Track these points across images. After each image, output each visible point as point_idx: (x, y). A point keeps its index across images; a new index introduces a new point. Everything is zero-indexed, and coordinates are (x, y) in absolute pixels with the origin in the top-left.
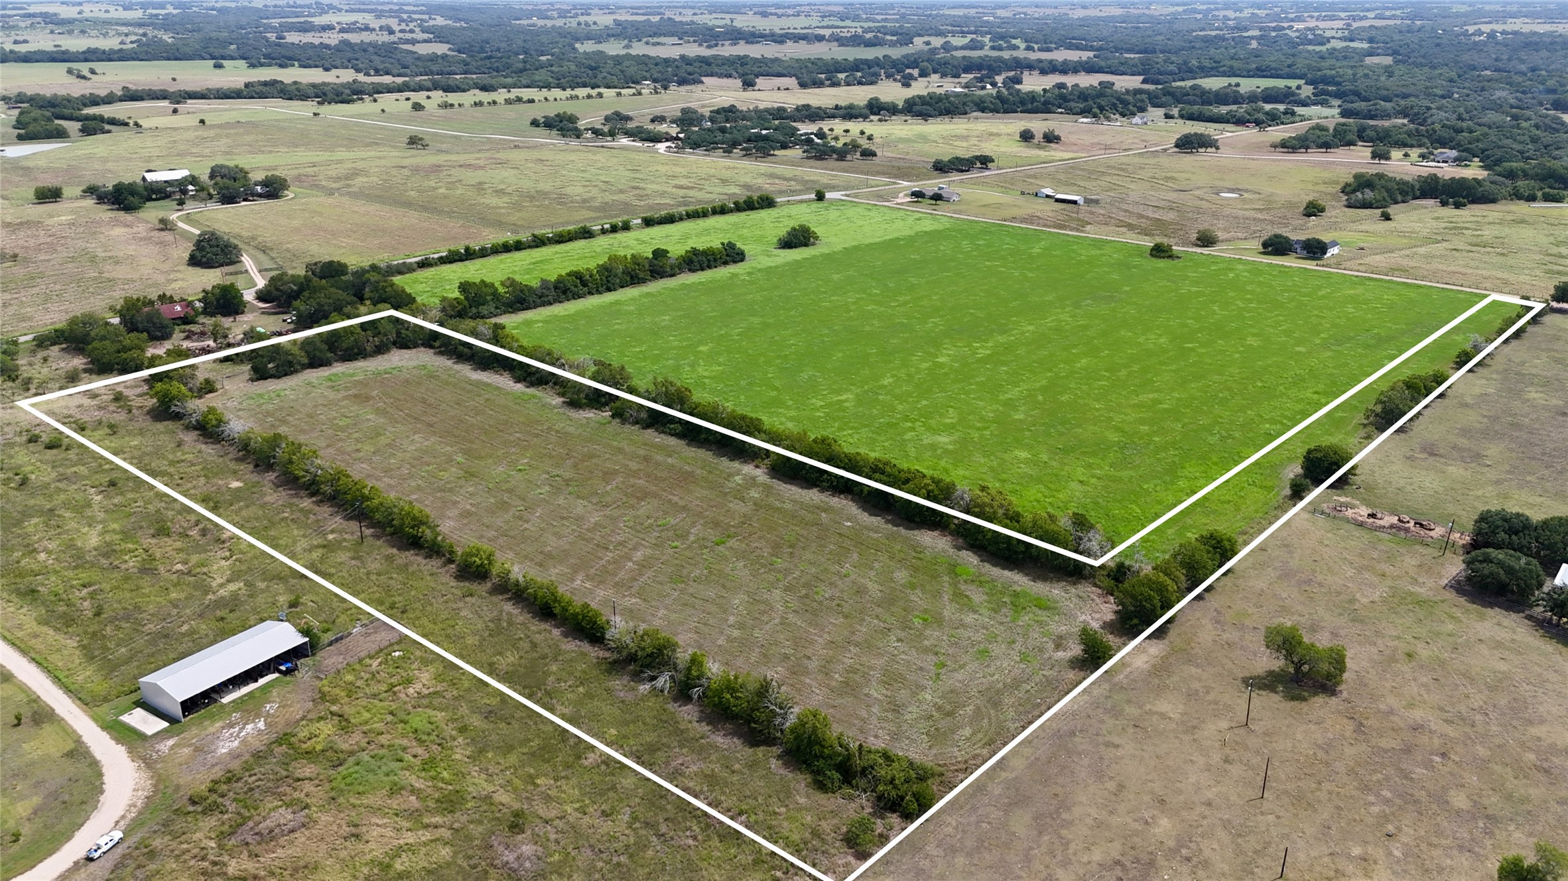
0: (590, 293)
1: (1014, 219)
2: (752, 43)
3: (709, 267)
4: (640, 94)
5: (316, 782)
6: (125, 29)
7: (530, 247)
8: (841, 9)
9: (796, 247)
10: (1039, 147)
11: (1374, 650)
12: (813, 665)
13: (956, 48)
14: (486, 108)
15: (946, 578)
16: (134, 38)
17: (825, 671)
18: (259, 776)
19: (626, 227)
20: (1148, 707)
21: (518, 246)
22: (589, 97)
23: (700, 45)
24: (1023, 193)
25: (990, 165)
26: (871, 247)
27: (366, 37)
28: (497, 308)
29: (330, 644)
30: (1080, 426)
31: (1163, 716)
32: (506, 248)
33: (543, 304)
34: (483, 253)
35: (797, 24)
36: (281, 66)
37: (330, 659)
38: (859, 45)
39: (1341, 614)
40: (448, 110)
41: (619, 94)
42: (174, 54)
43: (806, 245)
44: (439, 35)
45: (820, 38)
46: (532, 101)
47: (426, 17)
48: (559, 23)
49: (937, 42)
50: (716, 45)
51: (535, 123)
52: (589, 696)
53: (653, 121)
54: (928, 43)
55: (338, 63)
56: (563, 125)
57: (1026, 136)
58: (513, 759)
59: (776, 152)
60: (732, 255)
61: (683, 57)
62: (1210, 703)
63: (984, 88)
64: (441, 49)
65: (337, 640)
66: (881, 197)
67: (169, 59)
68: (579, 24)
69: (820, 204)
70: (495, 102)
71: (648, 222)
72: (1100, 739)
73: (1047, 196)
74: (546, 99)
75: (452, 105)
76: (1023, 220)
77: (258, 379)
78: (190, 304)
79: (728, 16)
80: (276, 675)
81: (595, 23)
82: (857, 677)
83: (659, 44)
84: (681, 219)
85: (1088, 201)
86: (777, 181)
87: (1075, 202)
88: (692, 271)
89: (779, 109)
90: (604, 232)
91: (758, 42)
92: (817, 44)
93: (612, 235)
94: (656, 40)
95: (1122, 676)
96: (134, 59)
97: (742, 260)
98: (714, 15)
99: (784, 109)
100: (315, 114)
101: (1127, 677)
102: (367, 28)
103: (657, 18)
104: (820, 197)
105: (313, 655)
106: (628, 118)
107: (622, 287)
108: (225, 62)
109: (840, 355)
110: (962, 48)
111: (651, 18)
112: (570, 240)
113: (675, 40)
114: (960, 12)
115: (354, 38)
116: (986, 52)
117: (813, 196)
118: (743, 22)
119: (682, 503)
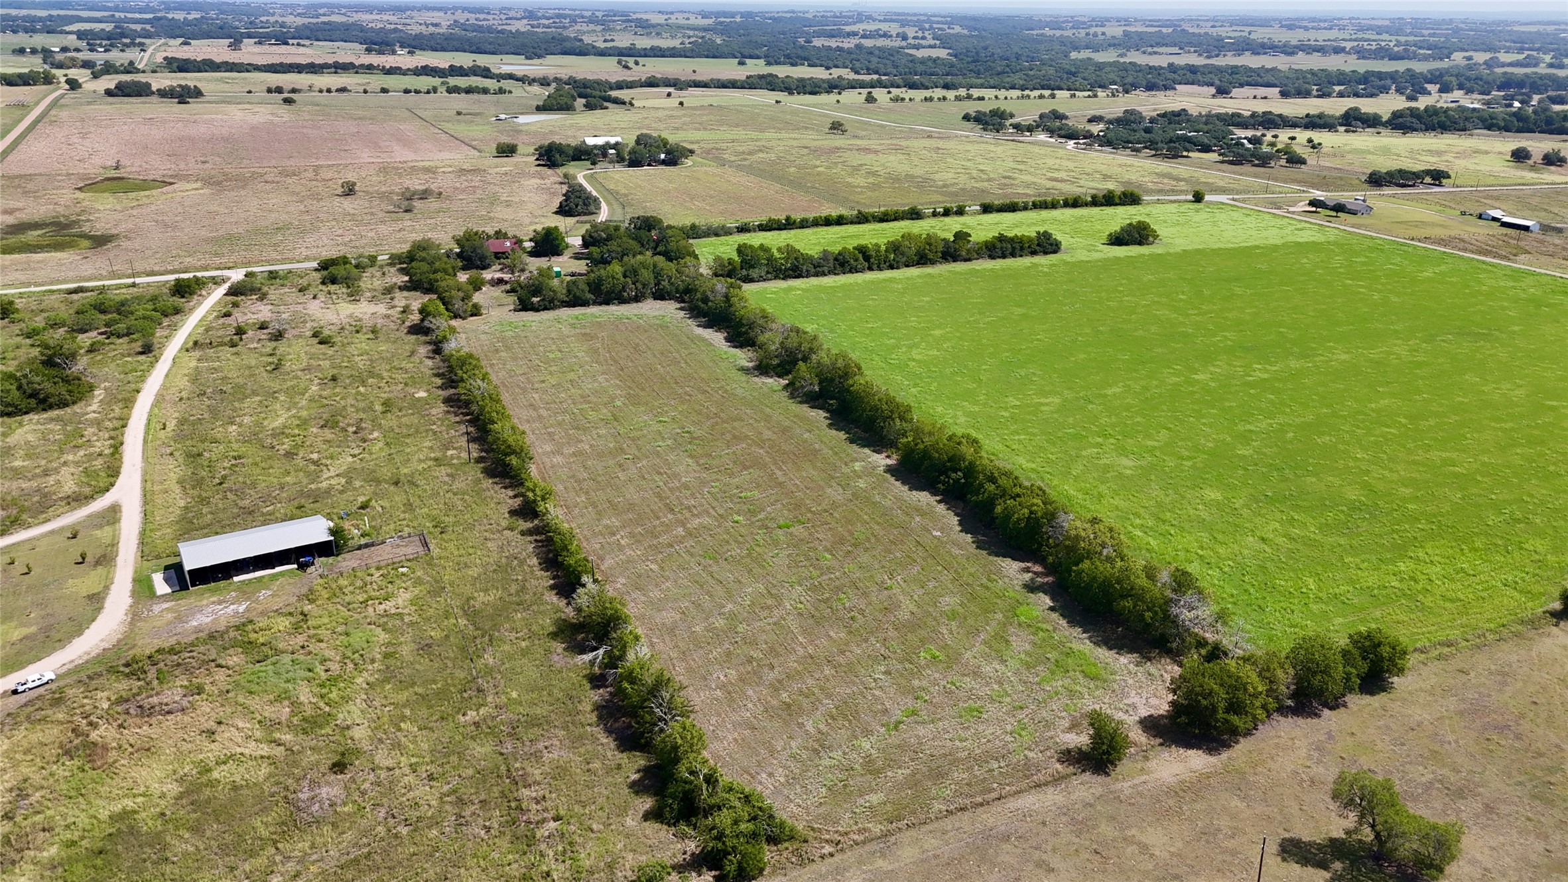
0: (870, 269)
1: (1426, 239)
2: (1258, 54)
3: (1013, 255)
4: (1095, 96)
5: (230, 672)
6: (691, 33)
7: (852, 223)
8: (1387, 23)
9: (1127, 244)
10: (1533, 168)
11: (1539, 846)
12: (771, 676)
13: (1503, 65)
14: (935, 104)
15: (999, 616)
16: (692, 40)
17: (776, 688)
18: (195, 654)
19: (960, 212)
20: (1134, 831)
21: (840, 221)
22: (1041, 97)
23: (1200, 55)
24: (1463, 213)
25: (1444, 181)
26: (1216, 252)
27: (880, 42)
28: (768, 272)
29: (360, 548)
30: (1316, 475)
31: (1144, 848)
32: (828, 222)
33: (816, 275)
34: (803, 224)
35: (1319, 37)
36: (793, 65)
37: (347, 562)
38: (1382, 58)
39: (1520, 783)
40: (899, 104)
41: (1073, 96)
42: (714, 53)
43: (1140, 243)
44: (945, 41)
45: (1338, 51)
46: (982, 99)
47: (946, 27)
48: (1069, 33)
49: (1480, 57)
50: (1217, 56)
51: (966, 118)
52: (525, 653)
53: (1090, 121)
54: (1469, 58)
55: (840, 63)
56: (992, 121)
57: (1520, 156)
58: (403, 696)
59: (1191, 154)
60: (1046, 245)
61: (1171, 65)
62: (1225, 851)
63: (1511, 105)
64: (942, 53)
65: (367, 546)
66: (1275, 203)
67: (707, 57)
68: (1088, 34)
69: (1197, 205)
70: (945, 98)
71: (987, 209)
72: (1037, 855)
73: (1494, 219)
74: (996, 97)
75: (903, 99)
76: (1441, 242)
77: (520, 310)
78: (519, 242)
79: (1248, 29)
80: (295, 566)
81: (1103, 34)
82: (805, 703)
83: (1155, 53)
84: (1025, 208)
85: (1545, 228)
86: (1166, 181)
87: (1526, 228)
88: (992, 257)
89: (1233, 115)
90: (935, 214)
91: (1265, 53)
92: (1333, 56)
93: (942, 219)
94: (1155, 49)
95: (1126, 785)
96: (681, 56)
97: (1055, 252)
98: (1235, 28)
99: (1239, 115)
100: (777, 102)
101: (1134, 787)
102: (885, 35)
103: (1170, 30)
104: (1198, 198)
105: (337, 555)
106: (1062, 117)
107: (907, 266)
108: (747, 61)
109: (1082, 356)
110: (1511, 65)
111: (1164, 30)
112: (895, 219)
113: (1176, 50)
114: (1533, 29)
115: (868, 43)
116: (1542, 69)
117: (1190, 197)
118: (1260, 35)
119: (782, 479)
